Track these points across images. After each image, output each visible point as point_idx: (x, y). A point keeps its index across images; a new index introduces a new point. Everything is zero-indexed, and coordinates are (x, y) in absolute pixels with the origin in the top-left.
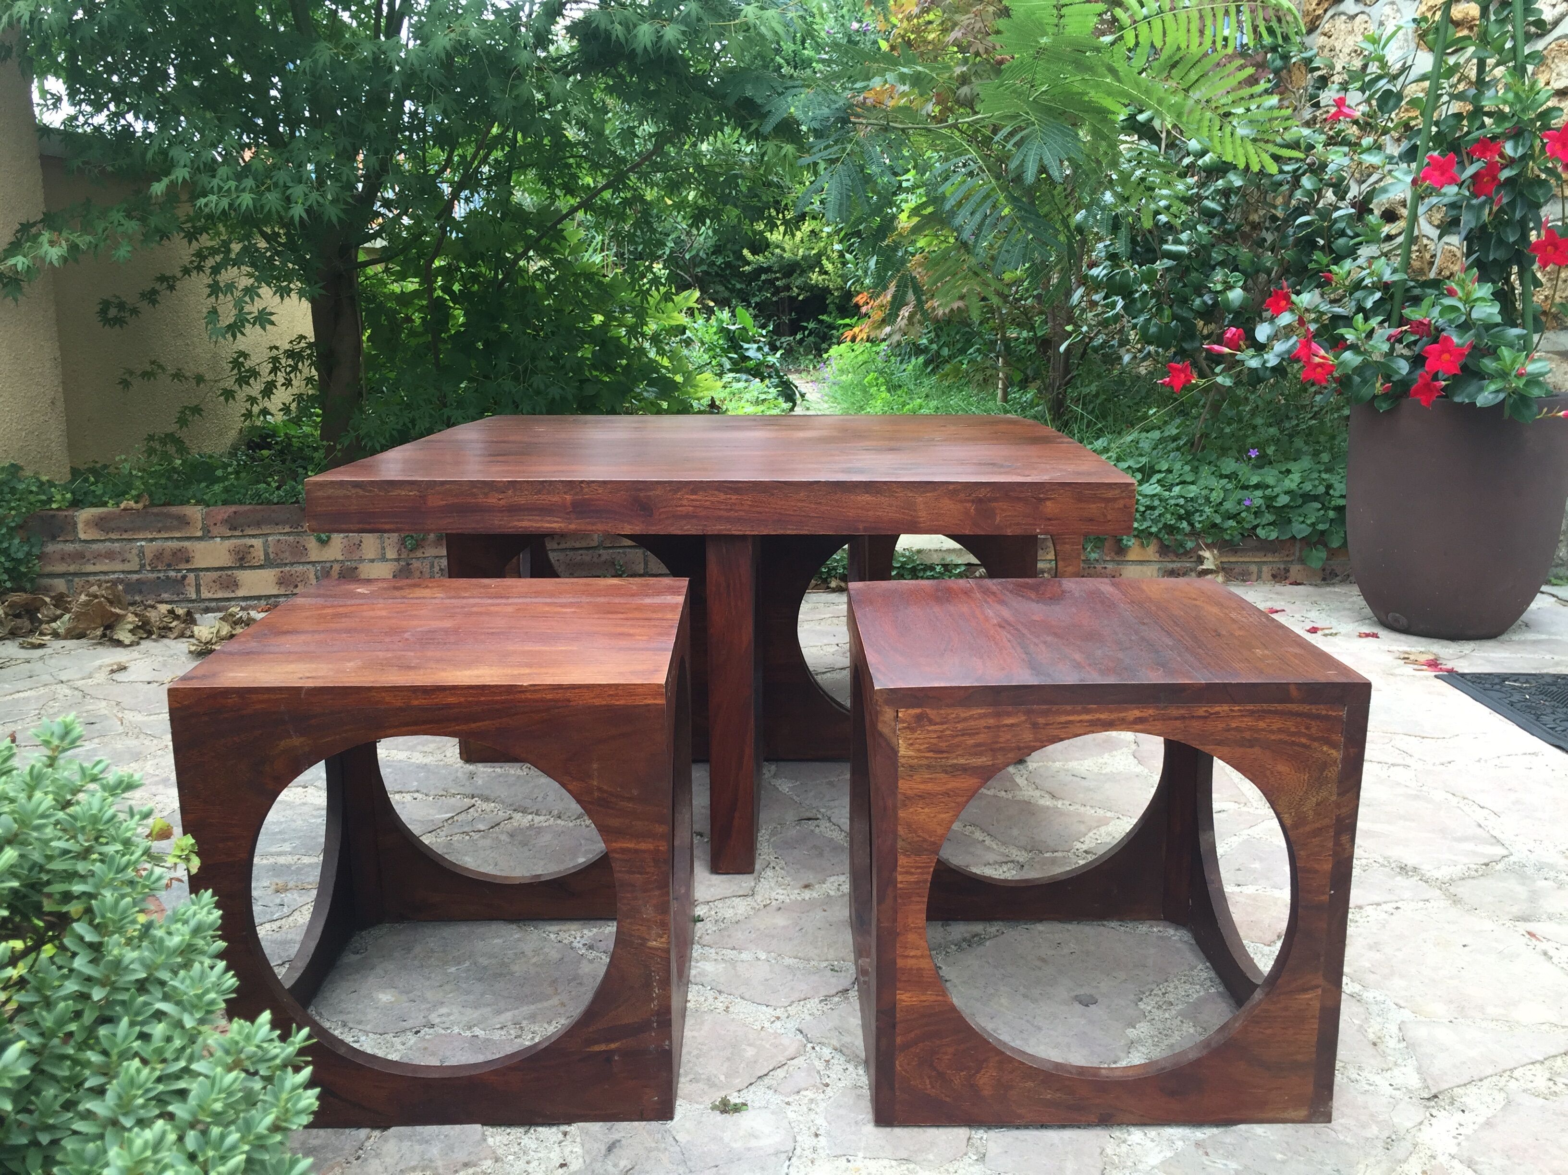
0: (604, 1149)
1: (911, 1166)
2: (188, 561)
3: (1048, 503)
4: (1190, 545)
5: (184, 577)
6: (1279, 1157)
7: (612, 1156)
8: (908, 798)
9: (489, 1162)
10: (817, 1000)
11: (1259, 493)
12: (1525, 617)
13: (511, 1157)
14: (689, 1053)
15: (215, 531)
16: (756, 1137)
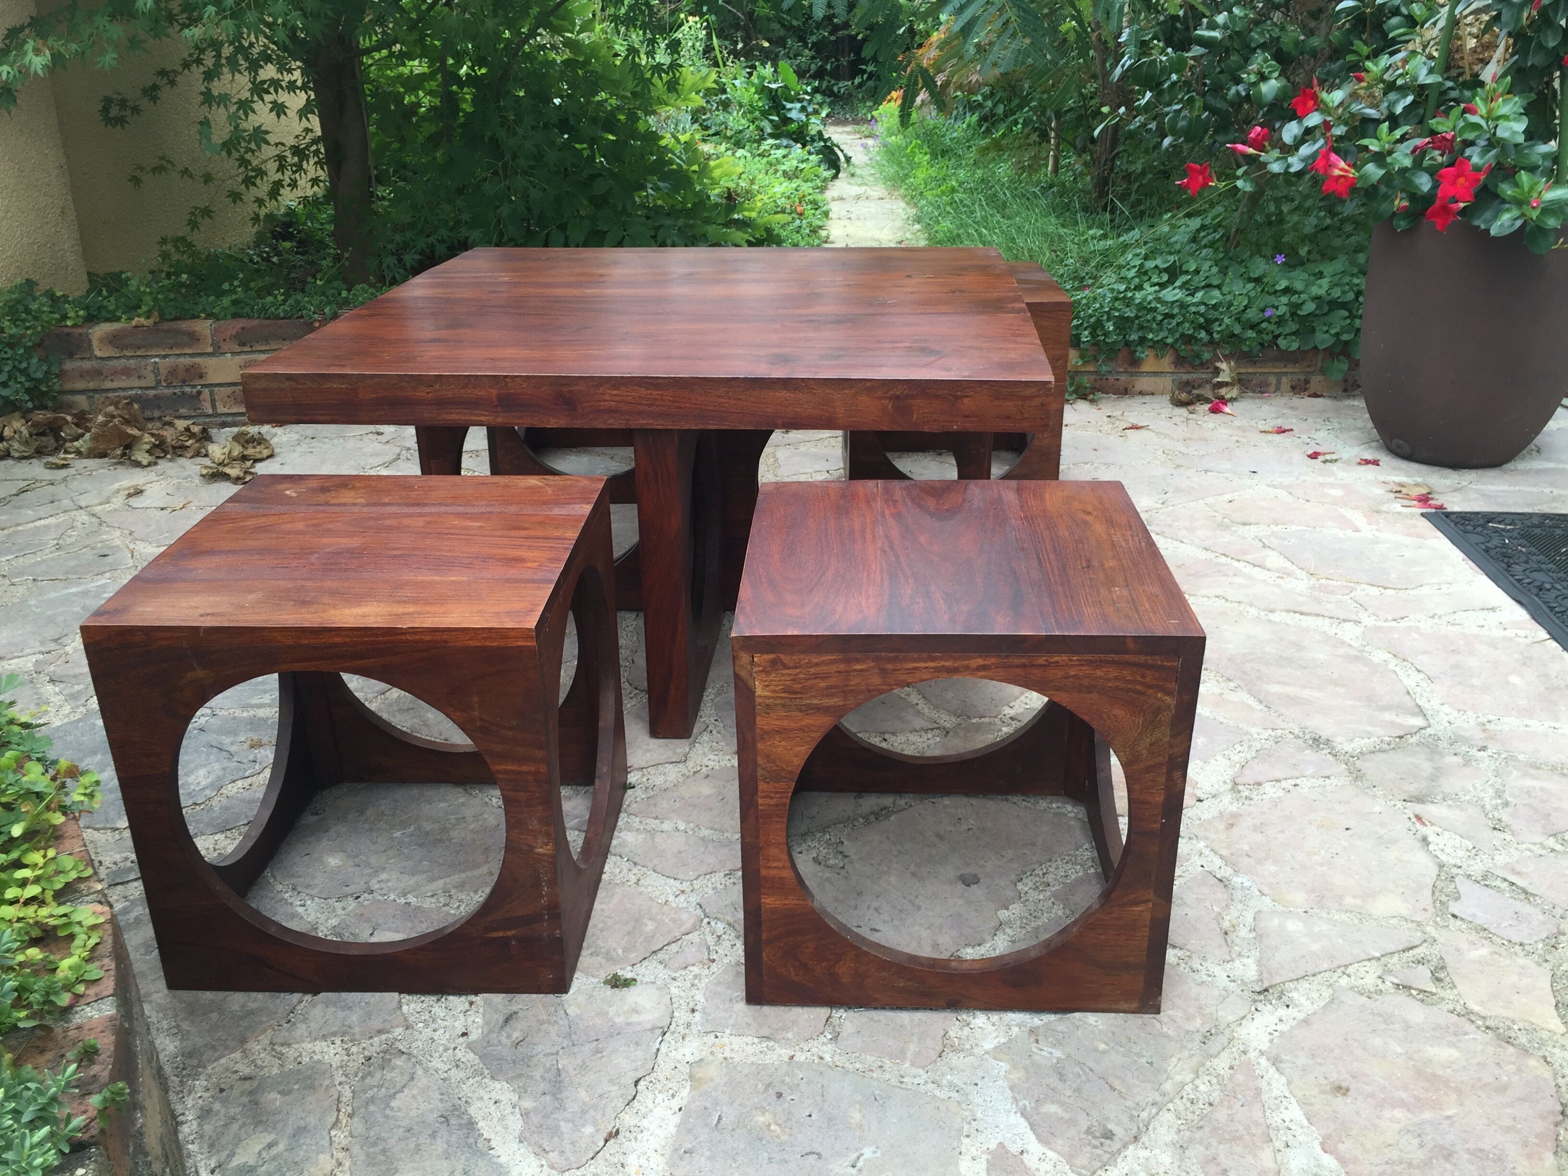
0: (501, 1020)
1: (771, 1044)
2: (201, 377)
3: (966, 400)
4: (1207, 356)
5: (199, 393)
6: (1102, 1046)
7: (507, 1029)
8: (766, 732)
9: (400, 1030)
10: (722, 874)
11: (1284, 300)
12: (1539, 440)
13: (421, 1025)
14: (595, 926)
15: (225, 347)
16: (637, 1012)
